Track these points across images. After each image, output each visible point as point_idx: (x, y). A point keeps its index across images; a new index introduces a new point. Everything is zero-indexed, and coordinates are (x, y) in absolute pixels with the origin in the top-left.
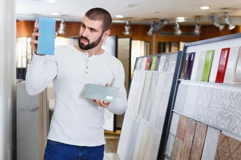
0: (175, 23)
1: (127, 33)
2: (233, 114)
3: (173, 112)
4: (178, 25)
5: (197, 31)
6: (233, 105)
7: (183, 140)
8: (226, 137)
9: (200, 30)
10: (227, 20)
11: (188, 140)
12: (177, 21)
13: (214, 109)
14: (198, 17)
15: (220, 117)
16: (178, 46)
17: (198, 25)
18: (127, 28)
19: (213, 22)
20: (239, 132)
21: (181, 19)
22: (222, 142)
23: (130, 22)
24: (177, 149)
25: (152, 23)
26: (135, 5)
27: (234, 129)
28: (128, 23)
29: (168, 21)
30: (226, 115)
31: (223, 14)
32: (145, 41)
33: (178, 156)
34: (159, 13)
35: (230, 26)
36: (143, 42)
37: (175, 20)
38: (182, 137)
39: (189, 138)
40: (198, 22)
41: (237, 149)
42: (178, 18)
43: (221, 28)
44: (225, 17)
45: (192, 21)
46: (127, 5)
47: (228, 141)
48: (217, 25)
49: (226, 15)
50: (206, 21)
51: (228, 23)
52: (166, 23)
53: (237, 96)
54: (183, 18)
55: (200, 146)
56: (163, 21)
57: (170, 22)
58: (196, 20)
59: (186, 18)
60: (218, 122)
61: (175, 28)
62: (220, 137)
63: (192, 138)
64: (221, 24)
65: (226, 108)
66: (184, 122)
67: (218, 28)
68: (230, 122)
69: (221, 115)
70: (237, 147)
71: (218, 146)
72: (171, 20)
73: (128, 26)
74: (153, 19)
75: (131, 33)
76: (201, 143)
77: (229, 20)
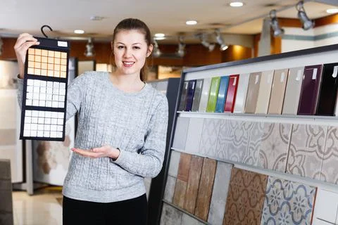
1: (89, 54)
2: (246, 145)
3: (171, 150)
4: (156, 43)
5: (181, 52)
6: (245, 135)
7: (187, 181)
8: (240, 170)
9: (184, 51)
10: (218, 38)
11: (193, 180)
12: (155, 39)
13: (223, 142)
14: (182, 34)
15: (231, 151)
16: (157, 72)
17: (182, 44)
18: (89, 48)
19: (201, 40)
20: (253, 163)
21: (160, 37)
22: (235, 176)
23: (92, 39)
24: (180, 192)
26: (103, 18)
27: (248, 160)
28: (90, 41)
30: (239, 147)
31: (213, 31)
33: (182, 199)
35: (222, 46)
36: (110, 66)
37: (153, 37)
38: (186, 177)
39: (194, 177)
40: (181, 40)
41: (253, 181)
42: (156, 35)
43: (211, 48)
44: (216, 35)
46: (92, 18)
47: (242, 175)
48: (206, 44)
49: (217, 31)
50: (192, 39)
51: (220, 42)
53: (250, 126)
55: (209, 184)
58: (179, 37)
59: (167, 35)
60: (229, 155)
62: (233, 171)
63: (198, 177)
64: (211, 44)
65: (238, 139)
66: (187, 160)
67: (208, 49)
68: (244, 153)
69: (233, 148)
70: (252, 178)
71: (231, 181)
73: (90, 44)
76: (210, 180)
77: (221, 39)
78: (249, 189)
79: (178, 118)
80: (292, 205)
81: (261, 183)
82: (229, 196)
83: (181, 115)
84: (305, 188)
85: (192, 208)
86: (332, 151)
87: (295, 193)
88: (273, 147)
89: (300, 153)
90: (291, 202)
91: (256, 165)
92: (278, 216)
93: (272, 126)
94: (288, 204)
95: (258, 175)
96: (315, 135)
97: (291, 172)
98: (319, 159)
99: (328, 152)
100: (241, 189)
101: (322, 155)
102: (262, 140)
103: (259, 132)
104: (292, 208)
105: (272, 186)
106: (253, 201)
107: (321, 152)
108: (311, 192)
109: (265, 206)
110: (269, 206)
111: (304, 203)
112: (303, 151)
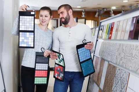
0: (110, 10)
1: (83, 16)
2: (113, 53)
3: (94, 56)
4: (112, 11)
6: (113, 49)
8: (110, 64)
11: (98, 68)
12: (112, 9)
14: (123, 6)
15: (109, 55)
17: (123, 11)
18: (83, 13)
21: (114, 8)
23: (85, 10)
25: (98, 10)
27: (112, 60)
28: (84, 11)
29: (107, 9)
30: (111, 54)
31: (136, 5)
32: (94, 21)
34: (100, 4)
36: (93, 21)
37: (111, 8)
40: (123, 9)
41: (113, 69)
42: (112, 7)
45: (120, 9)
47: (110, 66)
52: (105, 10)
53: (115, 45)
54: (115, 7)
56: (104, 9)
57: (108, 10)
59: (117, 7)
61: (110, 13)
65: (111, 51)
68: (112, 57)
71: (107, 69)
72: (108, 9)
73: (84, 12)
74: (98, 8)
75: (86, 16)
76: (102, 69)
78: (111, 73)
79: (97, 42)
80: (122, 80)
81: (115, 70)
82: (106, 76)
83: (98, 41)
84: (126, 73)
85: (96, 80)
86: (136, 56)
87: (123, 75)
88: (120, 54)
89: (126, 57)
90: (122, 79)
91: (114, 62)
92: (117, 85)
93: (120, 45)
94: (121, 80)
95: (114, 67)
96: (131, 49)
97: (123, 65)
98: (131, 60)
99: (134, 57)
100: (109, 73)
101: (132, 58)
102: (117, 51)
103: (117, 47)
104: (122, 82)
105: (117, 72)
106: (112, 78)
107: (132, 57)
108: (128, 75)
109: (115, 81)
110: (116, 80)
111: (125, 80)
112: (127, 56)
